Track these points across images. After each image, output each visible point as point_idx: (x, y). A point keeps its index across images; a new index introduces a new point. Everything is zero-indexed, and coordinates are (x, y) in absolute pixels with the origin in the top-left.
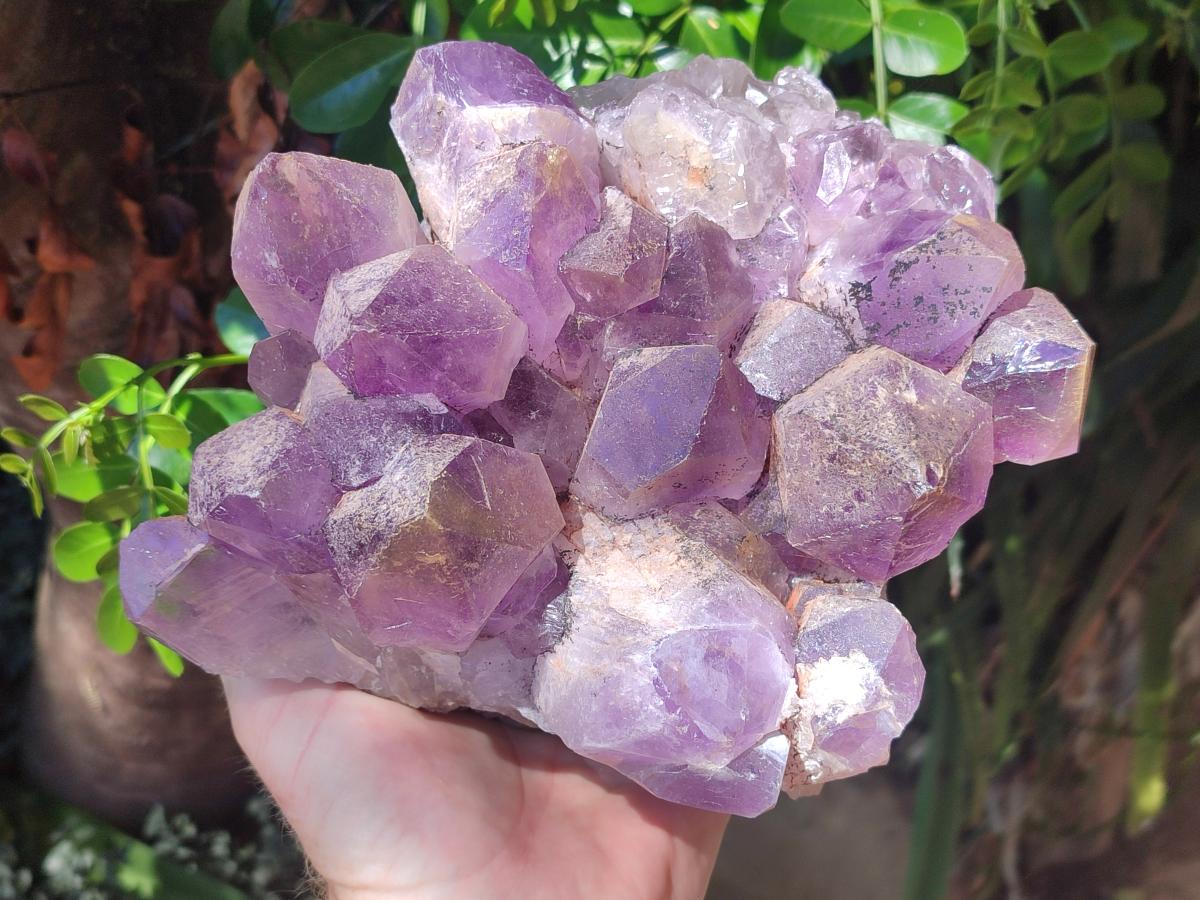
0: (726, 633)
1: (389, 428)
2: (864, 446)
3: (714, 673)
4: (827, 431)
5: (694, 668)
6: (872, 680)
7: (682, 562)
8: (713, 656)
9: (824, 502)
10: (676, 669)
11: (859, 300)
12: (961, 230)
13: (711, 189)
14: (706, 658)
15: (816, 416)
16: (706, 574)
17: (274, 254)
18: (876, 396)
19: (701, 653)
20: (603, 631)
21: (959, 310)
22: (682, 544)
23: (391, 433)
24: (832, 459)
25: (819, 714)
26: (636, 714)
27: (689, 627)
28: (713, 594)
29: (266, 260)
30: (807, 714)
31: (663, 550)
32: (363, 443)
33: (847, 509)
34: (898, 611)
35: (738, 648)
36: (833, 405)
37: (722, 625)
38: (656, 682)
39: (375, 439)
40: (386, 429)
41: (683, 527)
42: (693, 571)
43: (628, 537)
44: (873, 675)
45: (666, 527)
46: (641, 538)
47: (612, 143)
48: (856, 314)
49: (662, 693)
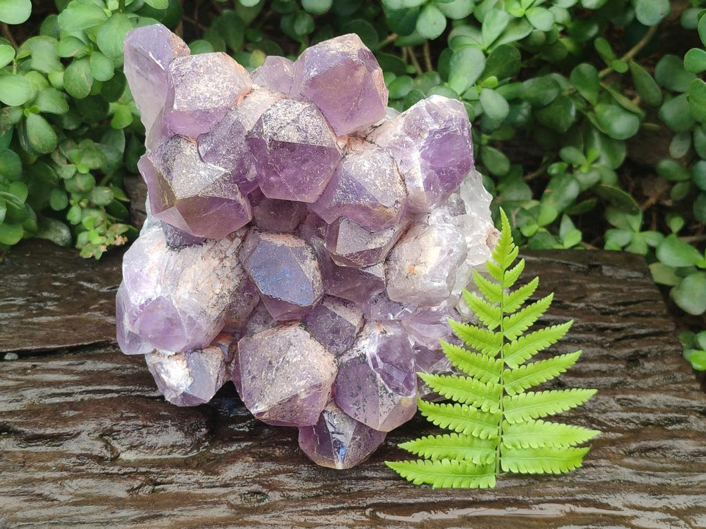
0: (181, 326)
1: (232, 158)
2: (273, 380)
3: (163, 323)
4: (281, 360)
5: (162, 314)
6: (181, 388)
7: (216, 296)
8: (170, 322)
9: (253, 359)
10: (159, 307)
11: (359, 358)
12: (395, 404)
13: (407, 277)
14: (168, 319)
15: (289, 353)
16: (209, 311)
17: (316, 73)
18: (300, 380)
19: (169, 316)
20: (172, 268)
21: (356, 407)
22: (227, 293)
23: (229, 160)
24: (270, 363)
25: (164, 366)
26: (136, 291)
27: (178, 310)
28: (197, 318)
29: (313, 69)
30: (162, 360)
31: (221, 285)
32: (221, 147)
33: (249, 372)
34: (211, 397)
35: (177, 332)
36: (295, 360)
37: (184, 324)
38: (150, 299)
39: (224, 153)
40: (231, 157)
41: (237, 290)
42: (210, 304)
43: (228, 264)
44: (182, 389)
45: (236, 281)
46: (228, 271)
47: (429, 219)
48: (353, 357)
49: (146, 302)
